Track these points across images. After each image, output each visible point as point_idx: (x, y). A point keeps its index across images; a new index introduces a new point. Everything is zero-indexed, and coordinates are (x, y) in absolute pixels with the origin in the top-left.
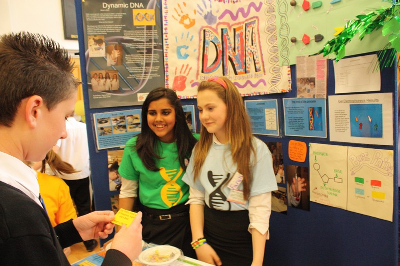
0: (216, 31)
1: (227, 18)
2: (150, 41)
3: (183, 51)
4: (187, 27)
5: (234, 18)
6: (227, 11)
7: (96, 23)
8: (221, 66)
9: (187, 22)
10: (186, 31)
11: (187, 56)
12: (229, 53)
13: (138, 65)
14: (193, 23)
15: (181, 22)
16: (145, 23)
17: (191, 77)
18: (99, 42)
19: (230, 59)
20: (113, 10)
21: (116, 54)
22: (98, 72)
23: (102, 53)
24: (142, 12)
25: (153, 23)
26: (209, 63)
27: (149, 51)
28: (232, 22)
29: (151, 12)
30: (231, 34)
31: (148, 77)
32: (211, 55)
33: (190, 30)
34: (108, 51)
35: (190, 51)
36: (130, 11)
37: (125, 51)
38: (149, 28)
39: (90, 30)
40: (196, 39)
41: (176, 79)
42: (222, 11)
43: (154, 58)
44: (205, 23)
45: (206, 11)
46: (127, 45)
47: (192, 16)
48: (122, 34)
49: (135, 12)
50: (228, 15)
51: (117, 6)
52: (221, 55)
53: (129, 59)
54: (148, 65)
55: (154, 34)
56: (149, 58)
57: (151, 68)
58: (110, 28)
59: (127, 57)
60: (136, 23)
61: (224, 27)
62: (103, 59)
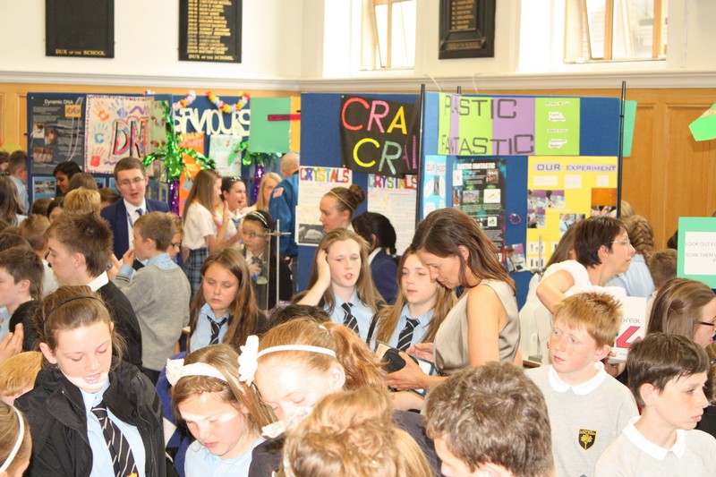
0: (127, 123)
1: (137, 113)
2: (76, 128)
3: (100, 138)
4: (103, 119)
5: (142, 112)
6: (136, 108)
7: (39, 114)
8: (129, 151)
9: (103, 116)
10: (102, 123)
11: (102, 141)
12: (136, 140)
13: (66, 145)
14: (107, 117)
15: (99, 116)
16: (73, 115)
17: (104, 157)
18: (40, 127)
19: (136, 145)
20: (51, 105)
21: (51, 136)
22: (38, 148)
23: (41, 135)
24: (72, 107)
25: (79, 115)
26: (120, 147)
27: (75, 136)
28: (140, 116)
29: (79, 107)
30: (139, 126)
31: (73, 155)
32: (122, 141)
33: (105, 122)
34: (46, 134)
35: (105, 137)
36: (63, 106)
37: (57, 135)
38: (76, 119)
39: (35, 118)
40: (110, 128)
41: (93, 158)
42: (132, 107)
43: (78, 141)
44: (117, 117)
45: (118, 108)
46: (60, 131)
47: (107, 112)
48: (56, 122)
49: (67, 107)
50: (137, 111)
51: (54, 102)
52: (129, 142)
53: (60, 141)
54: (73, 146)
55: (79, 123)
56: (74, 141)
57: (75, 148)
58: (48, 118)
59: (59, 139)
60: (67, 115)
61: (133, 119)
62: (42, 140)
